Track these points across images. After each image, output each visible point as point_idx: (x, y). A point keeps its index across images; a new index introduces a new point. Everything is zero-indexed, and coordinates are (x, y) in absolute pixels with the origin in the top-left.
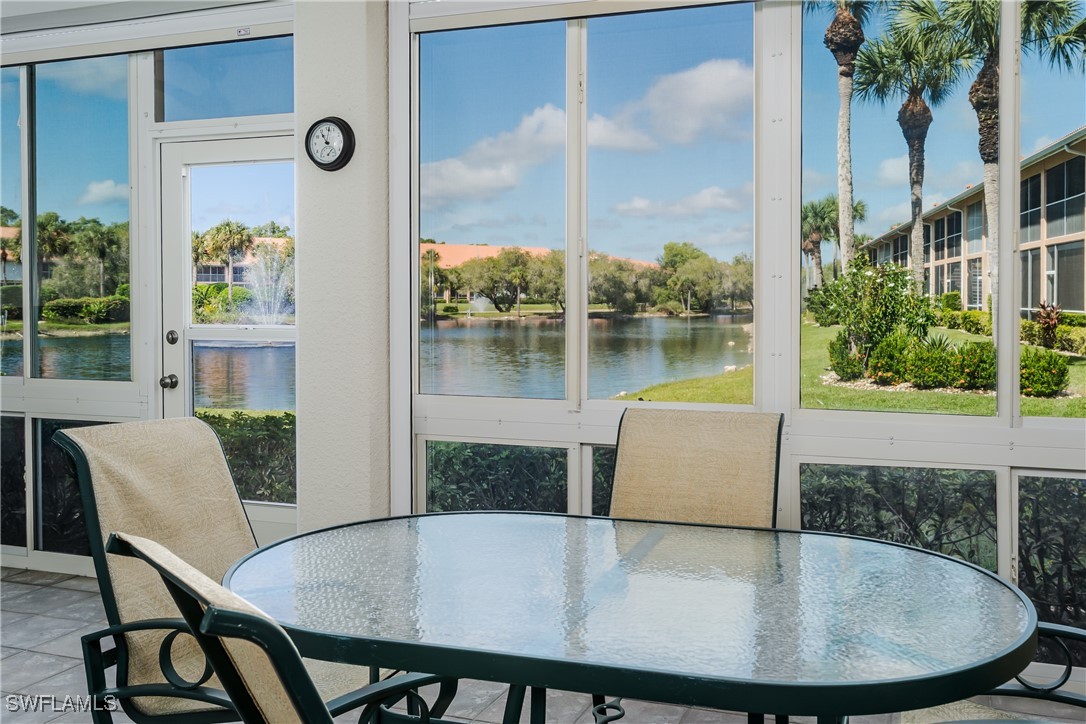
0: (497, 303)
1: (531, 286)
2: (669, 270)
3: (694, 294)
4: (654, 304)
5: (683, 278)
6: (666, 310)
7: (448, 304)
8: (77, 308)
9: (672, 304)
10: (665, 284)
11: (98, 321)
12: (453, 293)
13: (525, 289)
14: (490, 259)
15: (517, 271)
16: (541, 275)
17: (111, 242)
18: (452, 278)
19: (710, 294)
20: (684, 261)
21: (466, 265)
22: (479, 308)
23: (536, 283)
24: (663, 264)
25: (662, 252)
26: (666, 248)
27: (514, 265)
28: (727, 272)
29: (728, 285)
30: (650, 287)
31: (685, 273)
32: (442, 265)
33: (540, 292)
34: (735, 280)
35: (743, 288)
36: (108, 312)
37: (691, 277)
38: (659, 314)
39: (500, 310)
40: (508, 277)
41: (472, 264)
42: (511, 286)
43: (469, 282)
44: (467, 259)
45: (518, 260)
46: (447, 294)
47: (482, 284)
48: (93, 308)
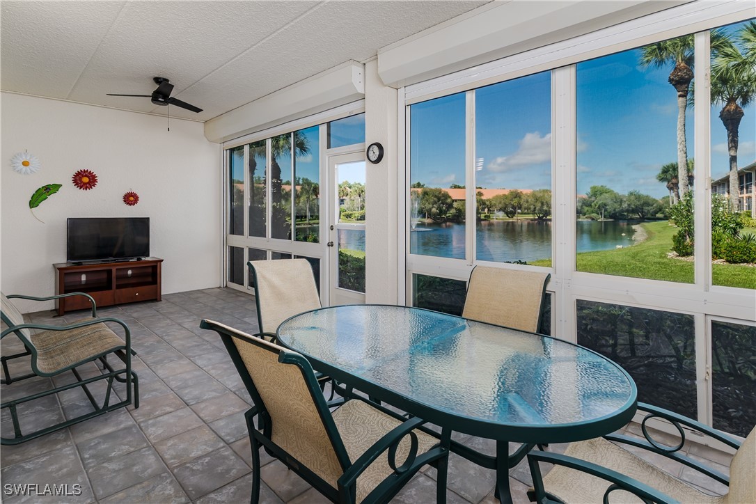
0: (507, 214)
1: (523, 207)
2: (593, 199)
3: (606, 210)
4: (585, 214)
5: (600, 202)
6: (591, 218)
7: (487, 214)
8: (351, 215)
9: (594, 215)
10: (591, 206)
12: (489, 210)
13: (520, 208)
14: (504, 195)
15: (516, 200)
16: (527, 202)
17: (362, 191)
18: (488, 203)
19: (615, 210)
20: (601, 194)
21: (494, 198)
22: (499, 217)
23: (525, 205)
24: (590, 195)
25: (589, 190)
26: (591, 188)
27: (515, 198)
28: (625, 199)
29: (625, 205)
30: (582, 206)
31: (600, 200)
32: (483, 198)
33: (528, 208)
34: (629, 203)
35: (633, 207)
37: (604, 202)
38: (586, 220)
39: (508, 216)
40: (512, 203)
42: (514, 207)
43: (495, 205)
44: (494, 195)
45: (517, 195)
46: (486, 210)
47: (501, 206)
48: (356, 215)
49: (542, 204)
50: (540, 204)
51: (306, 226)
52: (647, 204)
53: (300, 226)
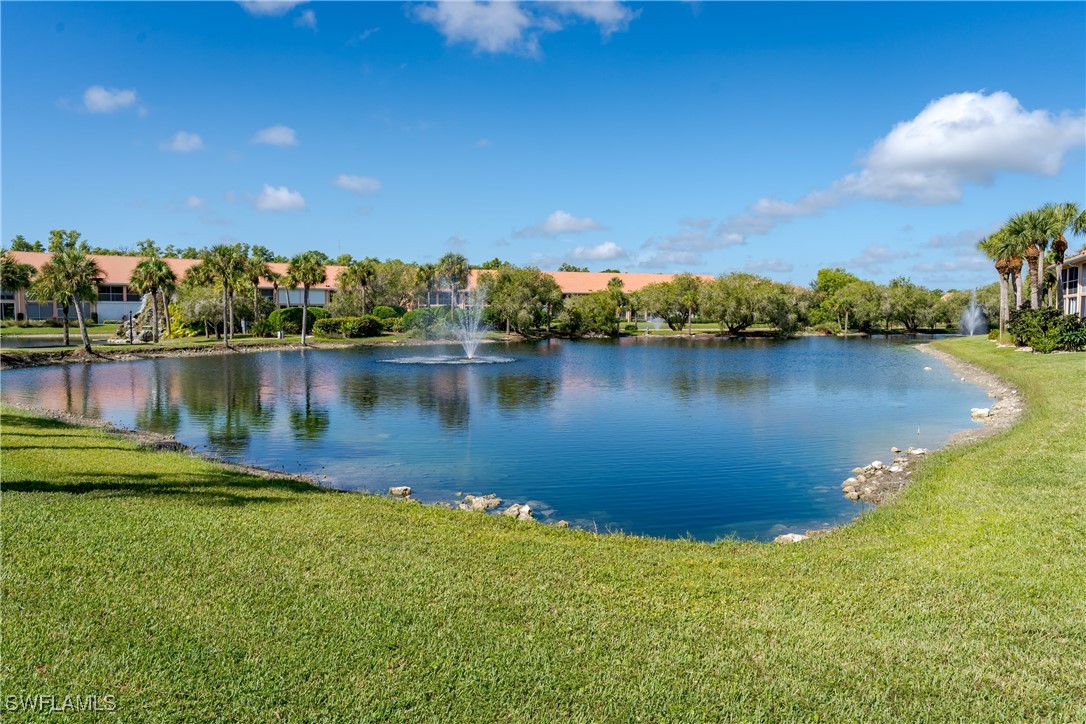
0: (670, 323)
1: (701, 308)
3: (851, 316)
4: (812, 324)
5: (841, 300)
6: (825, 330)
7: (629, 323)
8: (337, 325)
9: (828, 325)
10: (818, 306)
11: (352, 336)
12: (633, 313)
13: (695, 311)
14: (665, 284)
15: (689, 295)
16: (710, 298)
17: (369, 273)
18: (633, 301)
19: (868, 315)
20: (838, 285)
21: (645, 290)
22: (656, 328)
23: (705, 306)
24: (817, 287)
25: (815, 278)
26: (820, 274)
27: (686, 290)
28: (886, 295)
29: (886, 306)
30: (808, 309)
31: (840, 297)
32: (625, 290)
33: (708, 314)
34: (893, 301)
35: (901, 309)
36: (360, 329)
37: (849, 299)
38: (816, 334)
39: (671, 327)
40: (681, 300)
41: (651, 287)
42: (684, 309)
43: (647, 304)
44: (646, 284)
45: (689, 285)
46: (628, 315)
47: (658, 306)
48: (349, 325)
49: (739, 302)
50: (733, 304)
51: (217, 353)
52: (923, 303)
53: (202, 353)
